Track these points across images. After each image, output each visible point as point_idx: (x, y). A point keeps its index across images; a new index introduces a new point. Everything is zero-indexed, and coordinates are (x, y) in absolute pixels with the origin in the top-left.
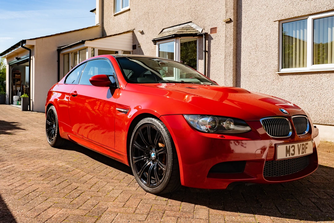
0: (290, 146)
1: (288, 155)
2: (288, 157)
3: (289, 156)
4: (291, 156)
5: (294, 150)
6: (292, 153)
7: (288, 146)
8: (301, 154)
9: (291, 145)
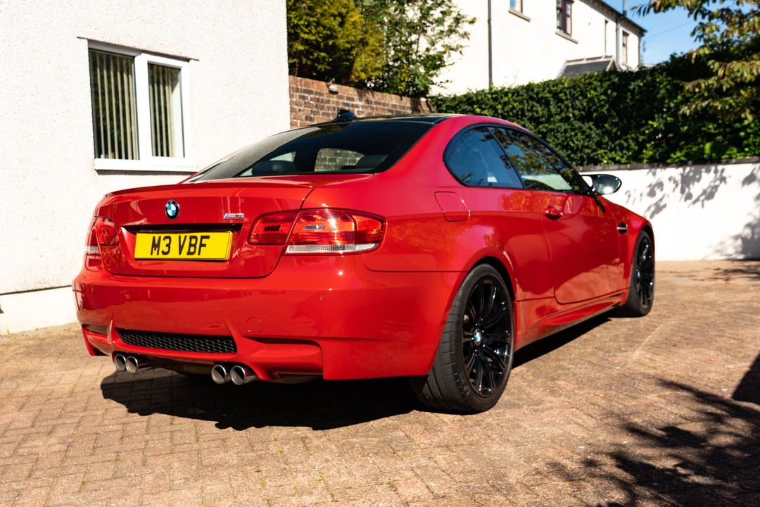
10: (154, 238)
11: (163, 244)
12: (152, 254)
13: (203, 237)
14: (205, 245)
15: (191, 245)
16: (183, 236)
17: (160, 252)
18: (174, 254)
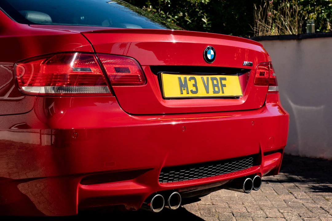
10: (180, 78)
11: (190, 84)
12: (182, 93)
13: (221, 79)
14: (225, 86)
15: (214, 86)
16: (205, 77)
17: (190, 92)
18: (202, 92)
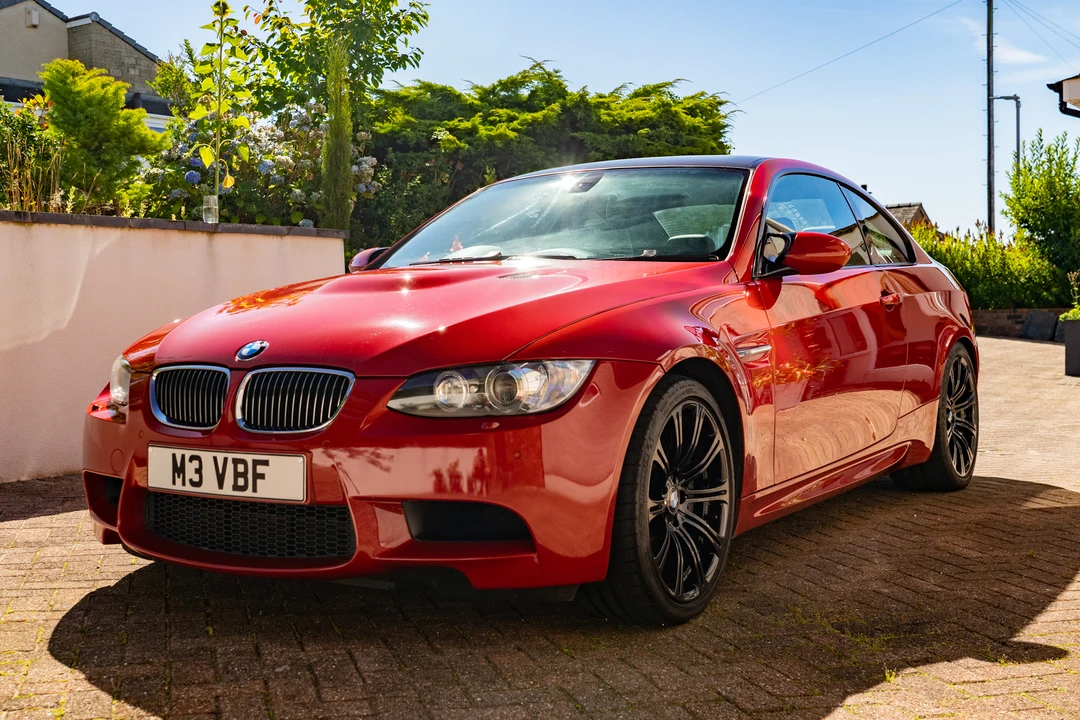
0: (183, 456)
1: (179, 481)
2: (179, 486)
3: (184, 484)
4: (189, 488)
5: (199, 471)
6: (191, 480)
7: (179, 453)
8: (228, 490)
9: (188, 453)
